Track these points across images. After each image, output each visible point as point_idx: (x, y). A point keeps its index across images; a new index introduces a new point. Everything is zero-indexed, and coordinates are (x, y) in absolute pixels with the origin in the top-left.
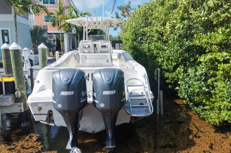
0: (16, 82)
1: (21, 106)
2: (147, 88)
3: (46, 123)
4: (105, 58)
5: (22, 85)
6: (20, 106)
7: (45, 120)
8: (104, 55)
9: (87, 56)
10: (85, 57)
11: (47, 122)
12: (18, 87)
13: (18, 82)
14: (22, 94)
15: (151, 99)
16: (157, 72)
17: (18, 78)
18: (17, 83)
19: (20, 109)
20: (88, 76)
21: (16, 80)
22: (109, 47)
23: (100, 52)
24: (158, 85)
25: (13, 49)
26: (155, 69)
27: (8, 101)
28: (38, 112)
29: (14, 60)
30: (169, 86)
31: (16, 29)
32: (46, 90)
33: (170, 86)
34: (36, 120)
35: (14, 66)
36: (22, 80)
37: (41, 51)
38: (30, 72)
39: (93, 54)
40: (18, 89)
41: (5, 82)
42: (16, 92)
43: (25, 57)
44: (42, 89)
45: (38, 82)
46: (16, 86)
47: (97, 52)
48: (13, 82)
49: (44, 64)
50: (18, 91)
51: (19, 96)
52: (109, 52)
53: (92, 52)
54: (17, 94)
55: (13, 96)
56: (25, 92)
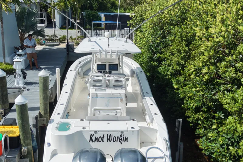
0: (21, 137)
2: (167, 156)
4: (119, 97)
5: (28, 140)
8: (118, 94)
9: (98, 95)
10: (96, 96)
12: (24, 142)
13: (24, 137)
14: (28, 149)
17: (24, 133)
20: (103, 137)
21: (22, 135)
23: (113, 86)
25: (20, 104)
26: (177, 120)
27: (14, 160)
29: (20, 115)
31: (2, 24)
32: (57, 154)
33: (191, 125)
35: (20, 121)
36: (29, 136)
37: (42, 79)
38: (35, 121)
39: (105, 90)
40: (24, 145)
41: (10, 137)
42: (23, 148)
43: (17, 69)
44: (54, 154)
45: (49, 145)
46: (22, 142)
47: (110, 86)
48: (18, 137)
49: (45, 94)
50: (24, 147)
51: (25, 153)
52: (124, 86)
53: (103, 86)
54: (23, 151)
55: (18, 152)
56: (31, 146)
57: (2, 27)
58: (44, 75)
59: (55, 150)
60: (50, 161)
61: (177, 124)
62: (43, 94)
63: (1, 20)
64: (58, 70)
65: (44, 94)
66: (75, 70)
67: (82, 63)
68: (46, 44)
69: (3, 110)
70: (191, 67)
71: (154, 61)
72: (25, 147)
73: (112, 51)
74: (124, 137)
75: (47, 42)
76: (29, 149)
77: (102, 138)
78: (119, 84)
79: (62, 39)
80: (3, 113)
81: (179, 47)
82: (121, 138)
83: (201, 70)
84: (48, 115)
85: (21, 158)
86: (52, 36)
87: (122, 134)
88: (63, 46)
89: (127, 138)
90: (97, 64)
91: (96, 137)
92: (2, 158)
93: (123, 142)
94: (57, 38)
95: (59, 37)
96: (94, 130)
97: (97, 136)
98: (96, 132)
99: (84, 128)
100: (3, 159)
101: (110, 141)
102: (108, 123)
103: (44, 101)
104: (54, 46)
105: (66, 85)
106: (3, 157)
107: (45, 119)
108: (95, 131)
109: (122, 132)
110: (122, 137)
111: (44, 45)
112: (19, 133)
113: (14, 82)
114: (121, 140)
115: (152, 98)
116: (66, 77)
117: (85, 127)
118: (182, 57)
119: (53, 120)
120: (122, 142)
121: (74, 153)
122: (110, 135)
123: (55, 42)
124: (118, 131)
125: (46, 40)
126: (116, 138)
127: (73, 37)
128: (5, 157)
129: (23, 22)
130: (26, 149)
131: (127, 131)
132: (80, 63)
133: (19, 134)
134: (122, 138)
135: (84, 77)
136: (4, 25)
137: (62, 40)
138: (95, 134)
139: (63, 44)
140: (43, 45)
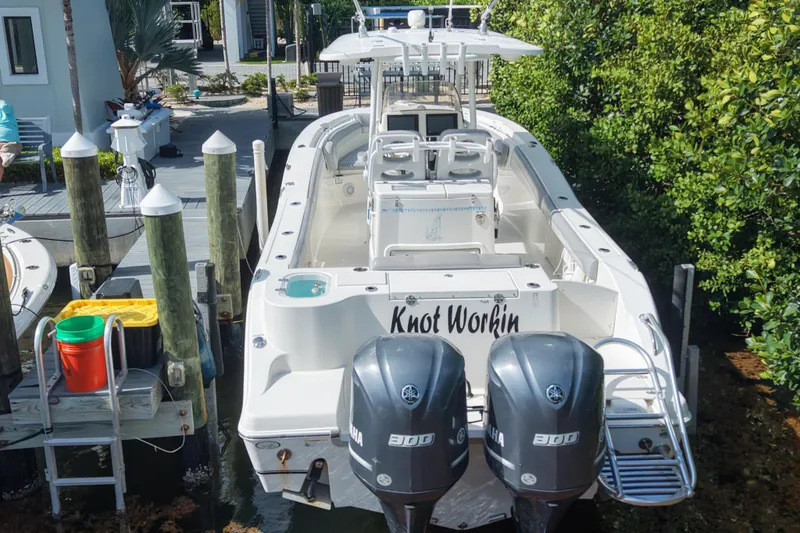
0: (165, 329)
1: (188, 415)
3: (303, 500)
4: (472, 205)
5: (186, 337)
6: (182, 414)
7: (298, 490)
8: (468, 195)
9: (402, 201)
10: (397, 205)
11: (305, 495)
12: (176, 346)
13: (174, 329)
14: (188, 368)
15: (685, 424)
16: (682, 280)
17: (175, 314)
18: (170, 331)
19: (182, 422)
20: (437, 316)
21: (167, 320)
22: (486, 159)
23: (447, 176)
24: (682, 326)
26: (676, 268)
27: (145, 403)
28: (277, 466)
29: (161, 252)
30: (711, 303)
31: (70, 19)
32: (289, 372)
33: (714, 305)
34: (269, 489)
35: (161, 272)
36: (189, 322)
37: (214, 164)
38: (205, 280)
39: (423, 187)
40: (175, 354)
41: (127, 330)
42: (171, 366)
43: (124, 154)
44: (278, 371)
45: (260, 342)
46: (167, 343)
47: (438, 176)
48: (155, 329)
49: (226, 214)
50: (174, 361)
51: (179, 379)
52: (485, 173)
53: (416, 175)
54: (173, 374)
55: (157, 379)
56: (198, 360)
57: (69, 28)
58: (219, 149)
59: (281, 359)
60: (267, 389)
61: (677, 280)
62: (219, 215)
63: (66, 6)
64: (259, 145)
65: (222, 212)
66: (314, 144)
67: (331, 131)
68: (201, 99)
69: (91, 269)
70: (719, 90)
71: (577, 107)
72: (178, 361)
73: (445, 49)
74: (505, 316)
75: (207, 95)
76: (191, 368)
77: (433, 320)
78: (469, 166)
79: (252, 84)
80: (92, 276)
81: (666, 33)
82: (495, 319)
83: (753, 96)
84: (238, 283)
85: (165, 398)
86: (221, 76)
87: (497, 306)
88: (259, 104)
89: (517, 317)
90: (389, 117)
91: (411, 317)
92: (107, 395)
93: (503, 331)
94: (236, 85)
95: (242, 80)
96: (405, 294)
97: (416, 312)
98: (411, 300)
99: (370, 288)
100: (110, 398)
101: (460, 330)
102: (449, 276)
103: (224, 235)
104: (228, 104)
105: (291, 184)
106: (109, 391)
107: (229, 295)
108: (407, 296)
109: (499, 298)
110: (500, 317)
111: (197, 103)
112: (156, 317)
113: (116, 198)
114: (495, 326)
115: (583, 211)
116: (288, 162)
117: (377, 286)
118: (675, 69)
119: (267, 273)
120: (499, 331)
121: (342, 370)
122: (460, 308)
123: (232, 94)
124: (488, 294)
125: (202, 89)
126: (477, 318)
127: (288, 80)
128: (116, 392)
129: (130, 24)
130: (181, 367)
131: (515, 294)
132: (325, 128)
133: (158, 320)
134: (498, 320)
135: (342, 172)
136: (73, 23)
137: (253, 88)
138: (408, 307)
139: (256, 100)
140: (192, 102)
